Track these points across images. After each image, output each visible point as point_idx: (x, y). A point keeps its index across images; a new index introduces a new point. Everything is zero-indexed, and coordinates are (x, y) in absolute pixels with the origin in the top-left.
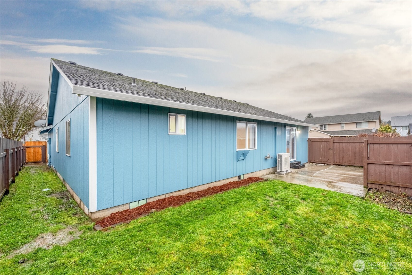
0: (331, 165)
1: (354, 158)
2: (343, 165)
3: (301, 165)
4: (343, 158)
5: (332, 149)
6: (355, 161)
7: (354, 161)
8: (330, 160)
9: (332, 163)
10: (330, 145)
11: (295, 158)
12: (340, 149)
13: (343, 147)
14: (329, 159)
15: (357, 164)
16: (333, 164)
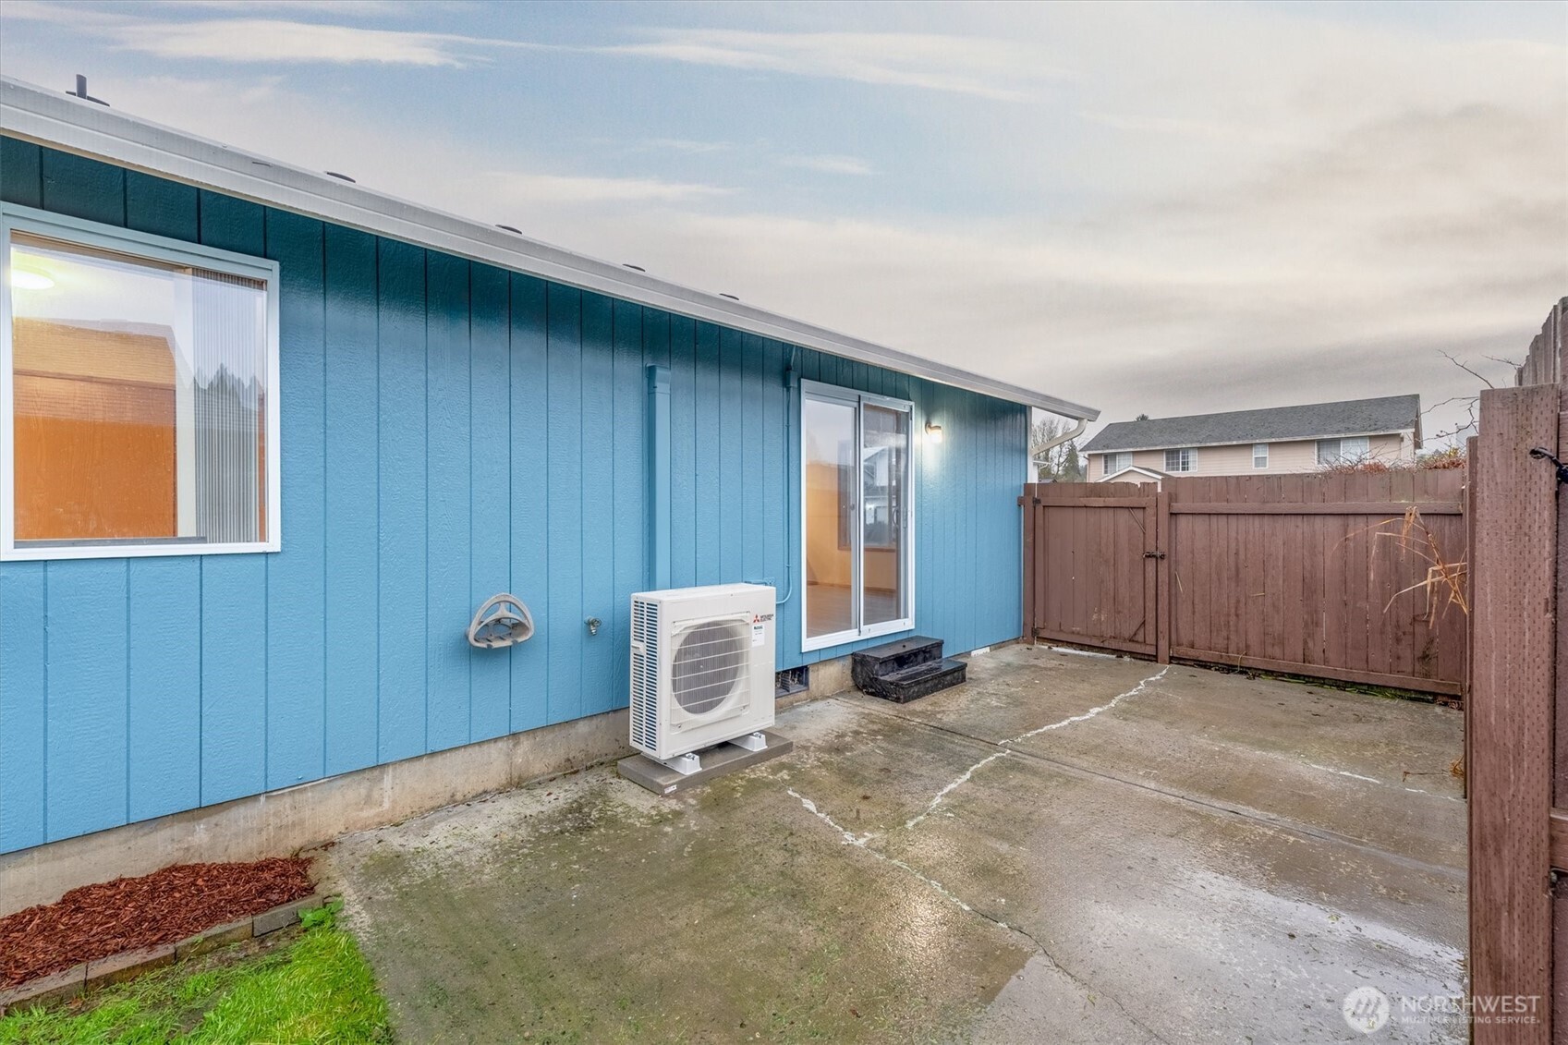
0: (1153, 658)
1: (1306, 625)
2: (1229, 669)
3: (945, 668)
4: (1233, 618)
5: (1162, 557)
6: (1311, 644)
7: (1305, 642)
8: (1150, 627)
9: (1164, 651)
10: (1151, 532)
11: (906, 616)
12: (1214, 559)
13: (1233, 545)
14: (1144, 623)
15: (1326, 662)
16: (1172, 659)
